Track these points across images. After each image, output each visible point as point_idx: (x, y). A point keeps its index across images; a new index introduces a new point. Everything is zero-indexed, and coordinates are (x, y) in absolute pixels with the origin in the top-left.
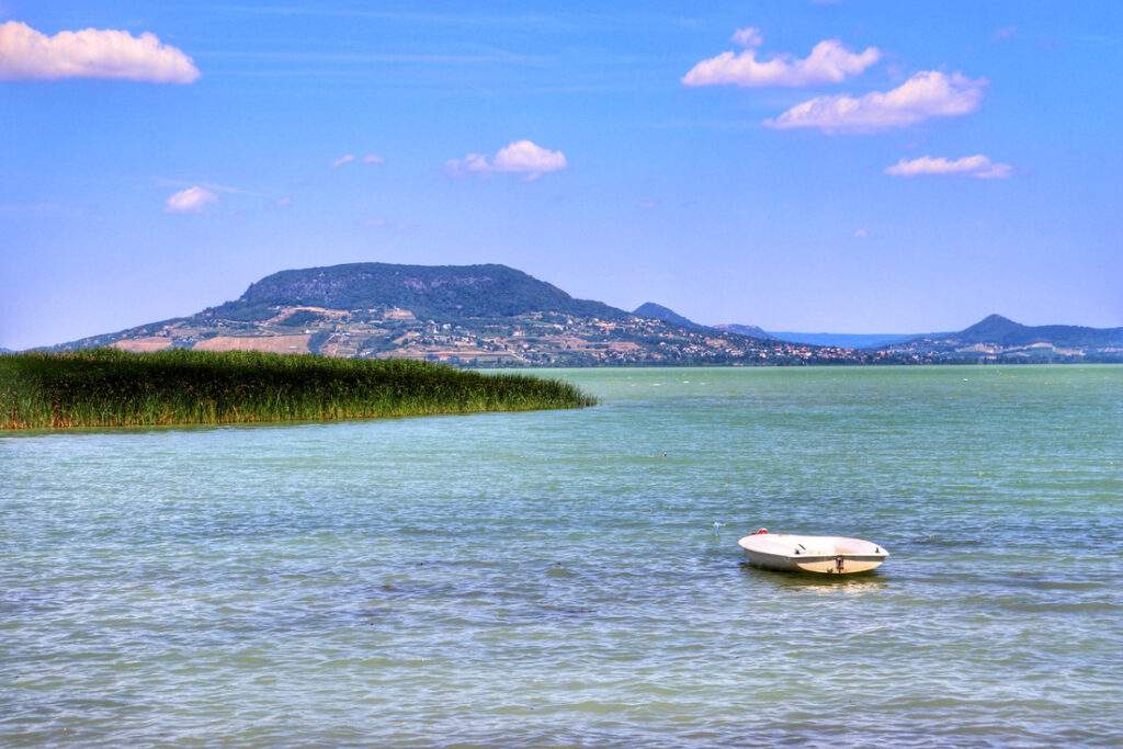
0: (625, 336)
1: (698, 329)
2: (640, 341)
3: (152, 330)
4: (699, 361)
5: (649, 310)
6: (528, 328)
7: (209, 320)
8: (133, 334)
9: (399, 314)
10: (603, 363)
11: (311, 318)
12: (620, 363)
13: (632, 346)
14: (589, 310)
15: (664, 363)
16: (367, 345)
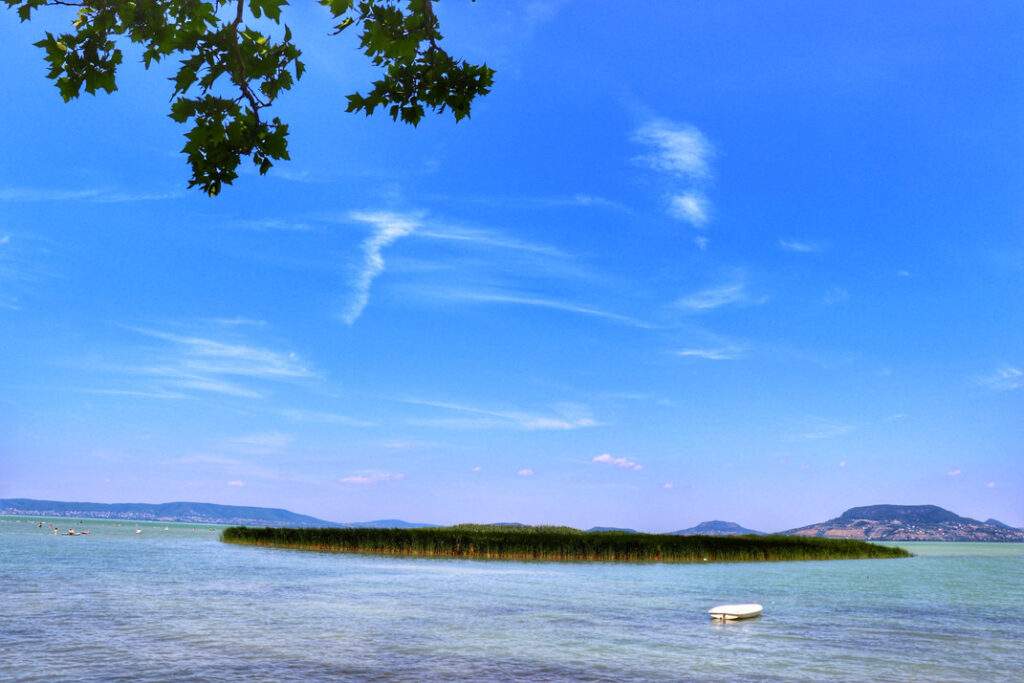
0: (982, 531)
1: (1011, 529)
2: (987, 532)
3: (811, 527)
4: (1011, 540)
5: (990, 521)
6: (944, 527)
7: (830, 524)
8: (804, 528)
9: (896, 522)
10: (973, 540)
11: (864, 524)
12: (979, 541)
13: (984, 534)
14: (966, 521)
15: (997, 541)
16: (884, 532)
